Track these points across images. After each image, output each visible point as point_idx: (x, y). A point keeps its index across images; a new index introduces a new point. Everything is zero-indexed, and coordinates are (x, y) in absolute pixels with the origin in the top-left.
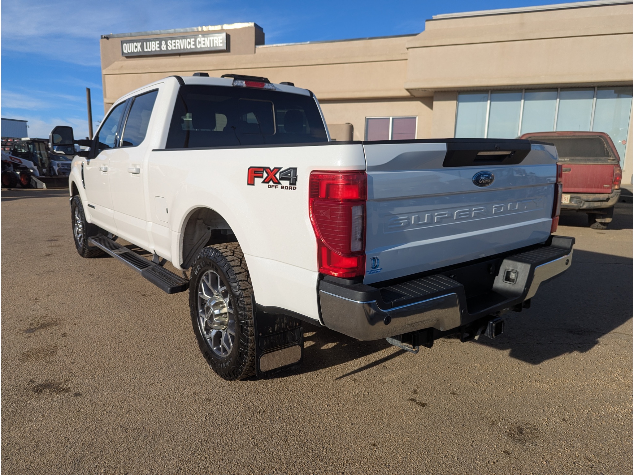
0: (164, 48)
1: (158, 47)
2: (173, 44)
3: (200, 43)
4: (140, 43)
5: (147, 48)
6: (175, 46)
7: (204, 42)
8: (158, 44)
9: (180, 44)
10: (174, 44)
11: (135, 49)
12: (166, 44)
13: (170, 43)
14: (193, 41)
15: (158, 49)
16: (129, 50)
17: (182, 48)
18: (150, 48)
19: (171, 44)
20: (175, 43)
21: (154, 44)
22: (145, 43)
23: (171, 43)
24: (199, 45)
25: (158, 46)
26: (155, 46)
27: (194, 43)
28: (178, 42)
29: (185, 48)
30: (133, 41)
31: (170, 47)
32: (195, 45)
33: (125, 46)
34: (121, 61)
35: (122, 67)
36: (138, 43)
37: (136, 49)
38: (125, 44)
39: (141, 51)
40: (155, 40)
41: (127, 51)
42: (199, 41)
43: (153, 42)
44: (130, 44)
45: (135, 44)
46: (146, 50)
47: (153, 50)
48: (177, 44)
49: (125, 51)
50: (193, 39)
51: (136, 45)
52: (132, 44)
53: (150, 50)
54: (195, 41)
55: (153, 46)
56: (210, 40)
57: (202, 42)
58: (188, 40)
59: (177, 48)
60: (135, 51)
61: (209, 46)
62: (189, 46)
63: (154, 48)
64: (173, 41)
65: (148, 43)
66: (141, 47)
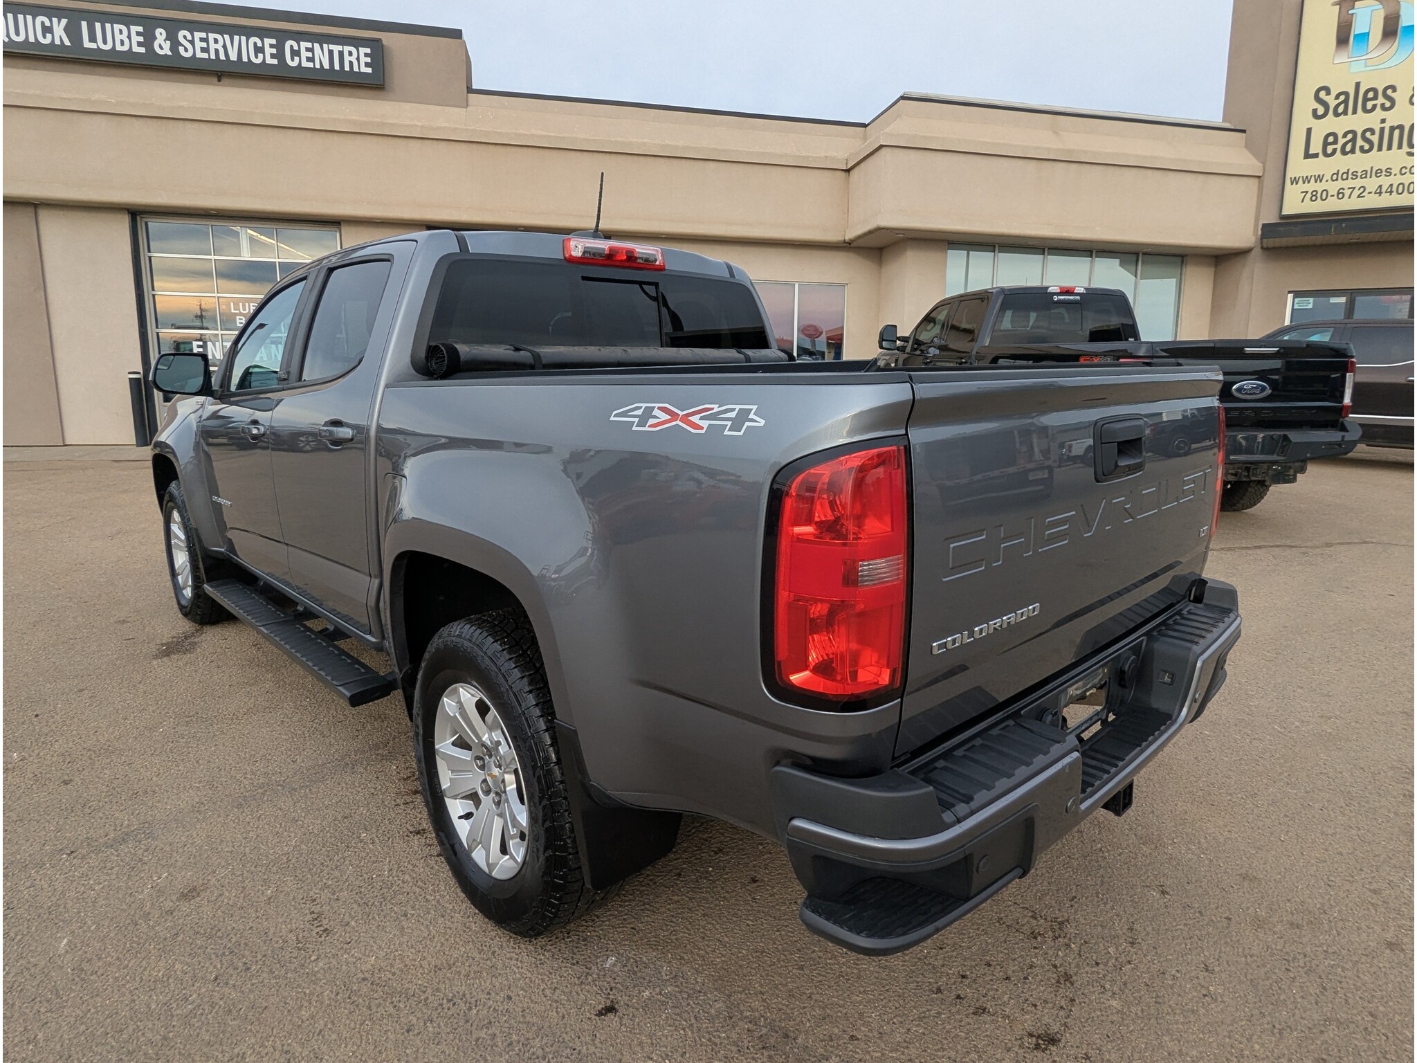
0: (162, 45)
1: (139, 44)
2: (199, 45)
3: (295, 53)
5: (93, 39)
6: (203, 50)
7: (310, 54)
8: (138, 34)
9: (224, 46)
10: (204, 45)
11: (44, 36)
12: (172, 38)
13: (185, 37)
14: (272, 46)
15: (142, 50)
16: (17, 33)
17: (233, 57)
18: (105, 42)
19: (192, 42)
20: (202, 40)
21: (121, 32)
22: (84, 24)
23: (189, 38)
24: (293, 60)
25: (141, 39)
26: (129, 37)
27: (274, 51)
28: (216, 41)
29: (245, 59)
31: (186, 50)
32: (280, 55)
36: (55, 20)
37: (49, 36)
39: (67, 43)
40: (128, 20)
41: (9, 36)
42: (292, 47)
43: (117, 27)
44: (20, 17)
45: (45, 19)
47: (119, 48)
48: (212, 46)
50: (274, 41)
51: (47, 24)
52: (29, 18)
53: (109, 47)
54: (280, 47)
55: (118, 37)
56: (331, 52)
57: (305, 54)
58: (253, 40)
59: (213, 56)
61: (326, 66)
62: (256, 57)
63: (122, 43)
64: (198, 35)
65: (98, 25)
66: (65, 30)
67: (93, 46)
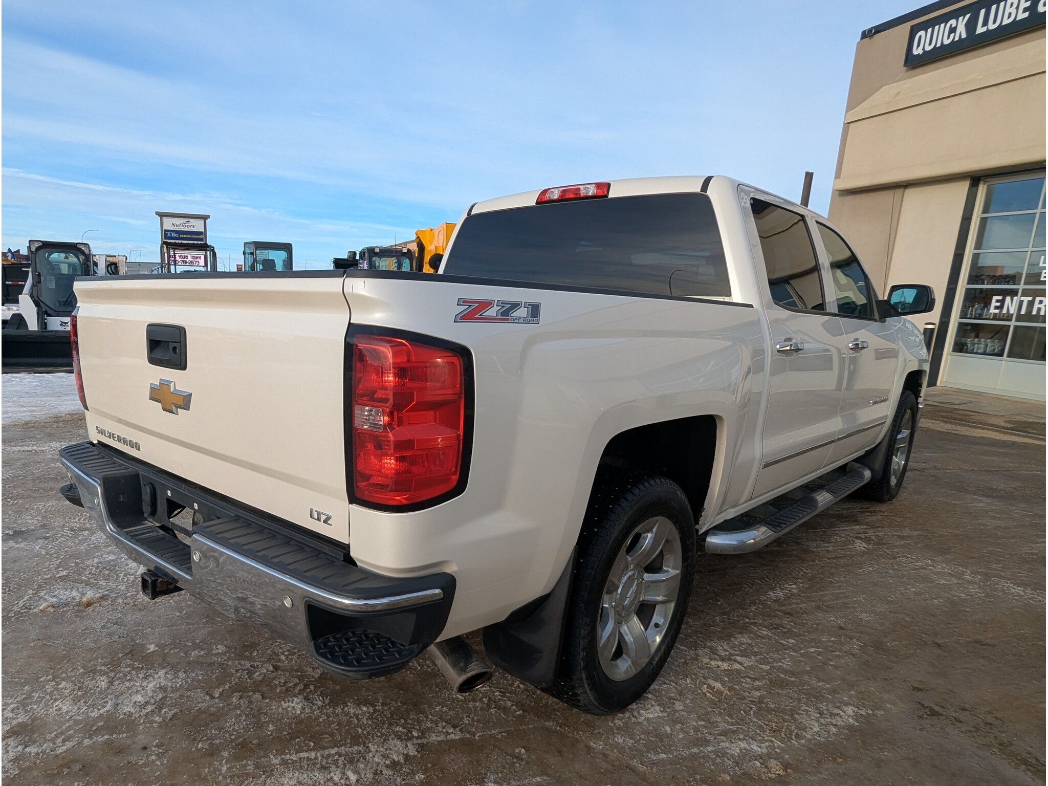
4: (968, 16)
5: (985, 23)
11: (948, 38)
16: (930, 44)
18: (995, 22)
22: (983, 12)
26: (1017, 8)
30: (945, 19)
33: (920, 37)
34: (899, 81)
35: (898, 93)
36: (961, 19)
37: (952, 35)
38: (922, 33)
39: (964, 36)
41: (923, 49)
44: (938, 27)
45: (953, 22)
46: (980, 30)
47: (1006, 21)
49: (917, 51)
51: (954, 25)
52: (943, 25)
53: (992, 26)
55: (1008, 12)
60: (946, 42)
63: (1010, 14)
65: (994, 7)
66: (967, 25)
67: (984, 29)
